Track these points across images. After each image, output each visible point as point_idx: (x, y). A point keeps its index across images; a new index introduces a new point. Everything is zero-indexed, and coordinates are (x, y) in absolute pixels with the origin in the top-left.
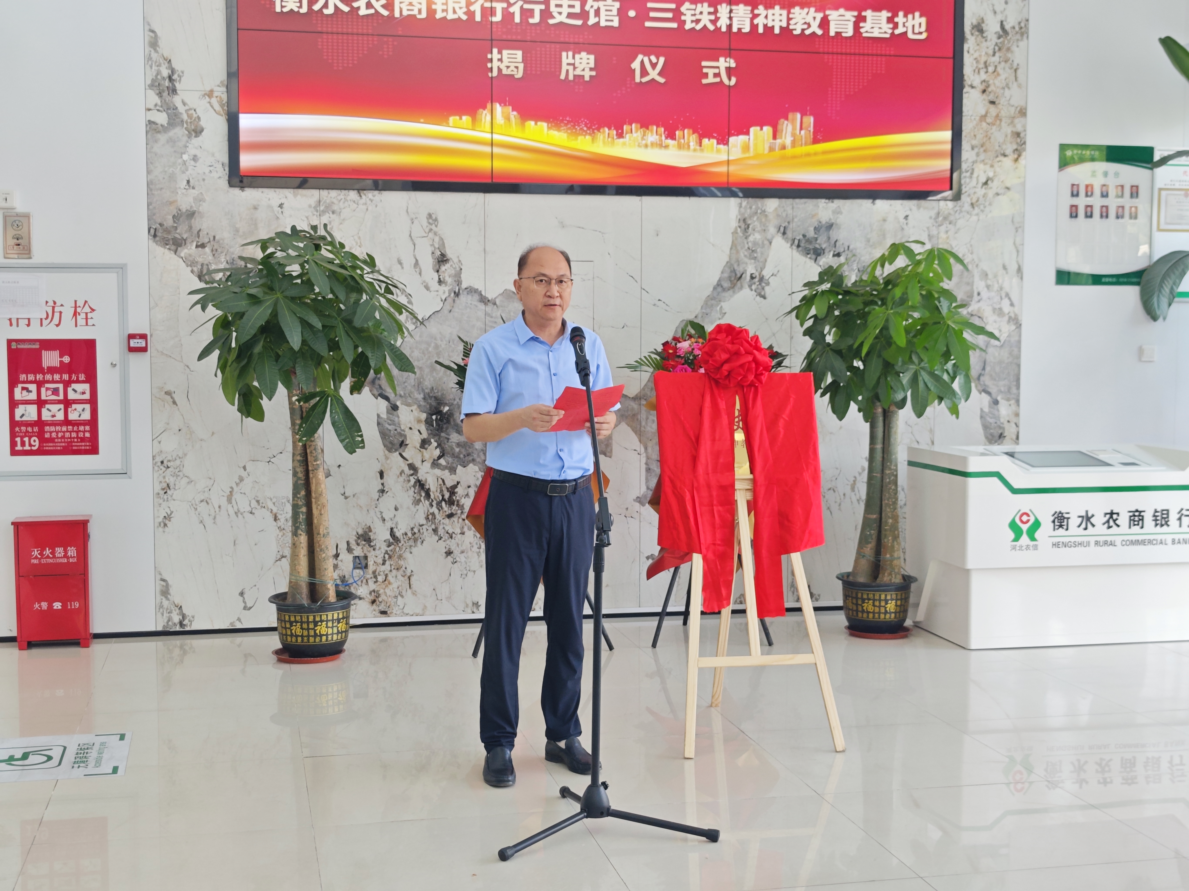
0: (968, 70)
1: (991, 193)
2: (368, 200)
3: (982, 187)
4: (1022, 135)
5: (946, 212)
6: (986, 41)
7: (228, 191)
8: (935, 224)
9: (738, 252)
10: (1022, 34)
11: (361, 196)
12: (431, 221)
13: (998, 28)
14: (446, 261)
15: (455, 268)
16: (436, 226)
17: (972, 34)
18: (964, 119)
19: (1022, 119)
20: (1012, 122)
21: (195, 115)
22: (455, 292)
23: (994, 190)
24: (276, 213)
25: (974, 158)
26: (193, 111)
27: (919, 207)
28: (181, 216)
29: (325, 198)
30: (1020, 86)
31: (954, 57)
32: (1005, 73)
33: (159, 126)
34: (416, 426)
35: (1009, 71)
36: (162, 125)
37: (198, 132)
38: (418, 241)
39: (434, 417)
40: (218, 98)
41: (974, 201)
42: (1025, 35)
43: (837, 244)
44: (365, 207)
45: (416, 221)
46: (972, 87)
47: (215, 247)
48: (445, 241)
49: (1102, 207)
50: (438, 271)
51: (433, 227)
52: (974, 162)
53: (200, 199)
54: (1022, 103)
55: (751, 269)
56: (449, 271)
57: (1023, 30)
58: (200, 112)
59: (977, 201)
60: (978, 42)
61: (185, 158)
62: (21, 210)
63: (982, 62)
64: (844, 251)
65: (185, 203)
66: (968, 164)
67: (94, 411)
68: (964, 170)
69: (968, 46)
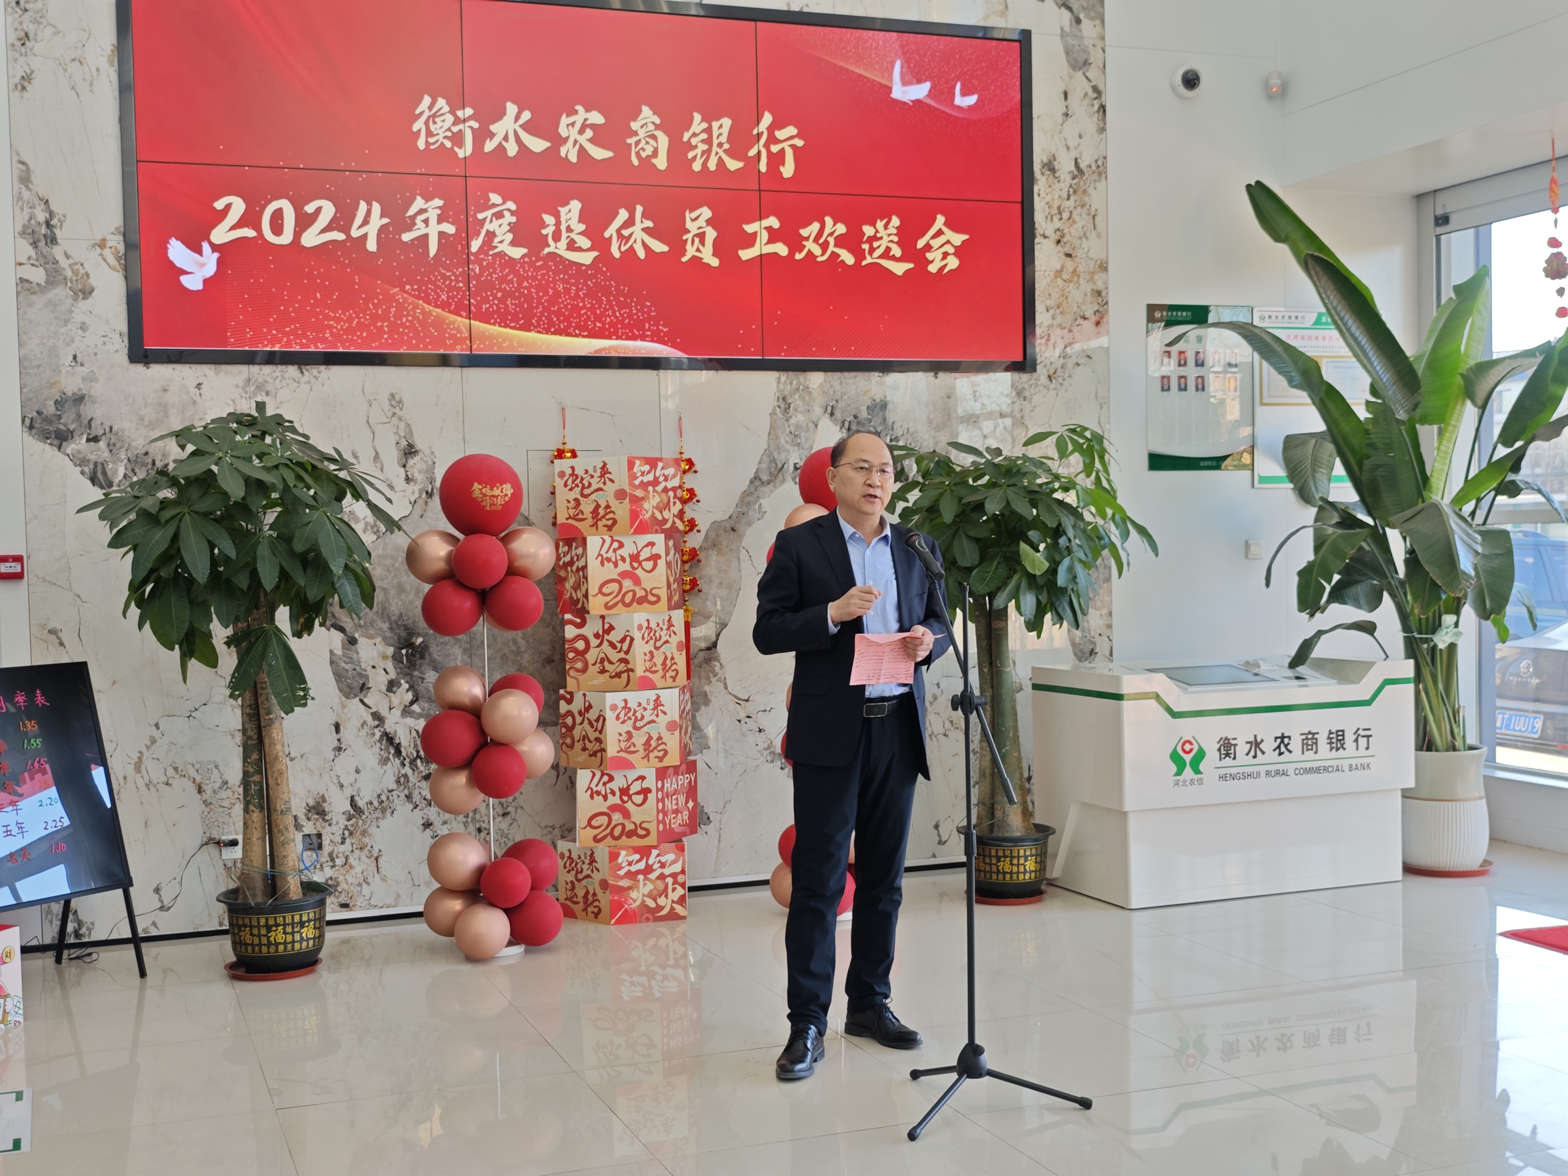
0: (1039, 217)
1: (1070, 363)
2: (311, 377)
3: (1060, 356)
4: (1103, 294)
5: (1020, 387)
6: (1059, 181)
7: (128, 369)
9: (777, 438)
10: (1100, 174)
11: (302, 373)
12: (393, 403)
13: (1072, 167)
14: (414, 452)
15: (426, 462)
16: (401, 409)
17: (1043, 174)
18: (1037, 274)
19: (1103, 275)
20: (1092, 279)
21: (82, 271)
22: (427, 493)
23: (1074, 360)
24: (192, 395)
25: (1050, 322)
26: (79, 266)
27: (989, 381)
28: (66, 401)
29: (256, 376)
30: (1099, 236)
31: (1022, 203)
32: (1081, 220)
33: (34, 285)
34: (381, 664)
35: (1086, 217)
36: (37, 284)
37: (87, 292)
38: (377, 429)
39: (404, 652)
40: (113, 249)
41: (1051, 373)
42: (1103, 176)
43: (895, 427)
44: (308, 386)
45: (374, 404)
46: (1045, 237)
47: (112, 441)
48: (413, 428)
49: (1197, 378)
50: (404, 466)
51: (397, 410)
52: (1050, 326)
53: (91, 378)
54: (1103, 256)
55: (794, 458)
56: (418, 465)
57: (1100, 169)
58: (88, 267)
59: (1055, 373)
60: (1050, 183)
61: (69, 326)
63: (1055, 208)
64: (903, 435)
65: (71, 384)
66: (1042, 329)
68: (1038, 336)
69: (1038, 187)
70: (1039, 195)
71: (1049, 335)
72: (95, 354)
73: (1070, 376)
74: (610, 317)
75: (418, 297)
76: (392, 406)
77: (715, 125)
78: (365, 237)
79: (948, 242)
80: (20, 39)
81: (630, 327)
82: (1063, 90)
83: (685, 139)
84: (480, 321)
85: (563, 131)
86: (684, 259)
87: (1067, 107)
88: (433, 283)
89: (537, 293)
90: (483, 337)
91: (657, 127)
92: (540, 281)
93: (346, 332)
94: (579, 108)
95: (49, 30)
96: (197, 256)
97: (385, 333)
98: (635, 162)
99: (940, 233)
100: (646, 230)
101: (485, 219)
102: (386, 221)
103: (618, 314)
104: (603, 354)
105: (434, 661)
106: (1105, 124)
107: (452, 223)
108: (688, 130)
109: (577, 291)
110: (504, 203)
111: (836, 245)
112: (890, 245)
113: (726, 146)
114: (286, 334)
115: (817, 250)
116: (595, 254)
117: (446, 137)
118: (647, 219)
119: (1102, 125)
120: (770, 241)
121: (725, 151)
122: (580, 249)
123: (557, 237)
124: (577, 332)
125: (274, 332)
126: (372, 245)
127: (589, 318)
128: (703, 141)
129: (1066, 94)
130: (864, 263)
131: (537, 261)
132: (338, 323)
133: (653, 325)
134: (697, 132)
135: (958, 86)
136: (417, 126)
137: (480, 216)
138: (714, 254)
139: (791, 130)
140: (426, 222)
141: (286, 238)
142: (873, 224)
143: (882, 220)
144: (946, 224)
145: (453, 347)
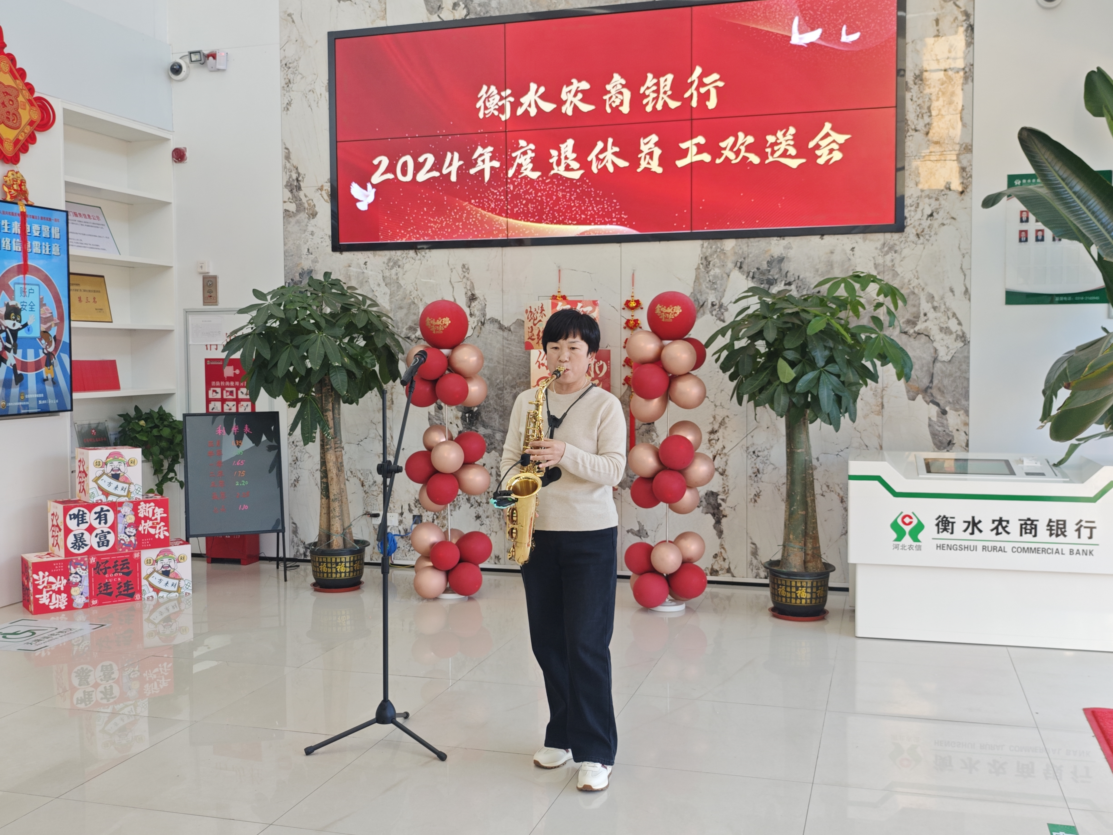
0: (911, 115)
1: (936, 224)
2: (421, 256)
3: (927, 219)
4: (967, 170)
5: (891, 243)
6: (929, 88)
7: (332, 255)
8: (881, 254)
9: (700, 284)
10: (966, 78)
11: (417, 254)
12: (464, 270)
13: (942, 76)
14: (475, 299)
15: (481, 304)
16: (468, 273)
17: (914, 83)
19: (968, 156)
20: (958, 159)
21: (312, 204)
22: (481, 322)
23: (940, 221)
24: (362, 269)
26: (311, 201)
27: (865, 240)
28: (304, 273)
29: (394, 257)
30: (964, 125)
31: (896, 107)
32: (949, 115)
33: (291, 213)
35: (952, 112)
36: (293, 212)
37: (314, 215)
38: (455, 285)
40: (326, 191)
41: (919, 231)
42: (970, 79)
43: (788, 275)
44: (420, 262)
45: (454, 271)
46: (916, 130)
48: (475, 285)
50: (469, 307)
51: (466, 274)
52: (918, 198)
53: (315, 261)
54: (968, 141)
55: (711, 298)
56: (477, 306)
57: (967, 74)
58: (315, 202)
59: (923, 231)
60: (922, 90)
61: (306, 234)
62: (212, 273)
63: (926, 107)
64: (795, 280)
65: (306, 264)
66: (912, 199)
67: (253, 406)
68: (909, 205)
69: (910, 94)
70: (912, 100)
71: (918, 204)
72: (318, 248)
73: (936, 234)
74: (590, 211)
75: (478, 207)
77: (662, 80)
78: (449, 173)
79: (834, 141)
80: (287, 84)
81: (603, 216)
82: (935, 18)
83: (642, 91)
84: (513, 218)
85: (564, 96)
86: (639, 170)
87: (938, 30)
88: (487, 198)
89: (546, 199)
90: (515, 228)
91: (624, 86)
92: (548, 191)
93: (440, 229)
94: (574, 81)
95: (300, 76)
96: (364, 191)
97: (460, 229)
98: (609, 110)
99: (827, 135)
100: (615, 154)
101: (516, 157)
102: (461, 163)
103: (595, 209)
104: (586, 235)
105: (483, 421)
106: (973, 39)
107: (498, 161)
108: (643, 85)
109: (570, 196)
110: (528, 145)
111: (746, 152)
112: (788, 147)
113: (669, 93)
114: (409, 232)
115: (731, 156)
116: (582, 172)
117: (495, 109)
118: (615, 146)
119: (970, 40)
120: (699, 152)
121: (669, 96)
122: (572, 170)
123: (559, 163)
124: (570, 222)
125: (403, 232)
126: (453, 178)
127: (577, 212)
128: (654, 92)
129: (937, 21)
130: (767, 162)
131: (546, 179)
132: (435, 224)
133: (617, 215)
134: (650, 86)
135: (844, 28)
136: (480, 104)
137: (514, 155)
138: (659, 165)
139: (715, 76)
140: (483, 161)
141: (409, 178)
142: (774, 134)
143: (781, 130)
144: (832, 129)
145: (497, 235)
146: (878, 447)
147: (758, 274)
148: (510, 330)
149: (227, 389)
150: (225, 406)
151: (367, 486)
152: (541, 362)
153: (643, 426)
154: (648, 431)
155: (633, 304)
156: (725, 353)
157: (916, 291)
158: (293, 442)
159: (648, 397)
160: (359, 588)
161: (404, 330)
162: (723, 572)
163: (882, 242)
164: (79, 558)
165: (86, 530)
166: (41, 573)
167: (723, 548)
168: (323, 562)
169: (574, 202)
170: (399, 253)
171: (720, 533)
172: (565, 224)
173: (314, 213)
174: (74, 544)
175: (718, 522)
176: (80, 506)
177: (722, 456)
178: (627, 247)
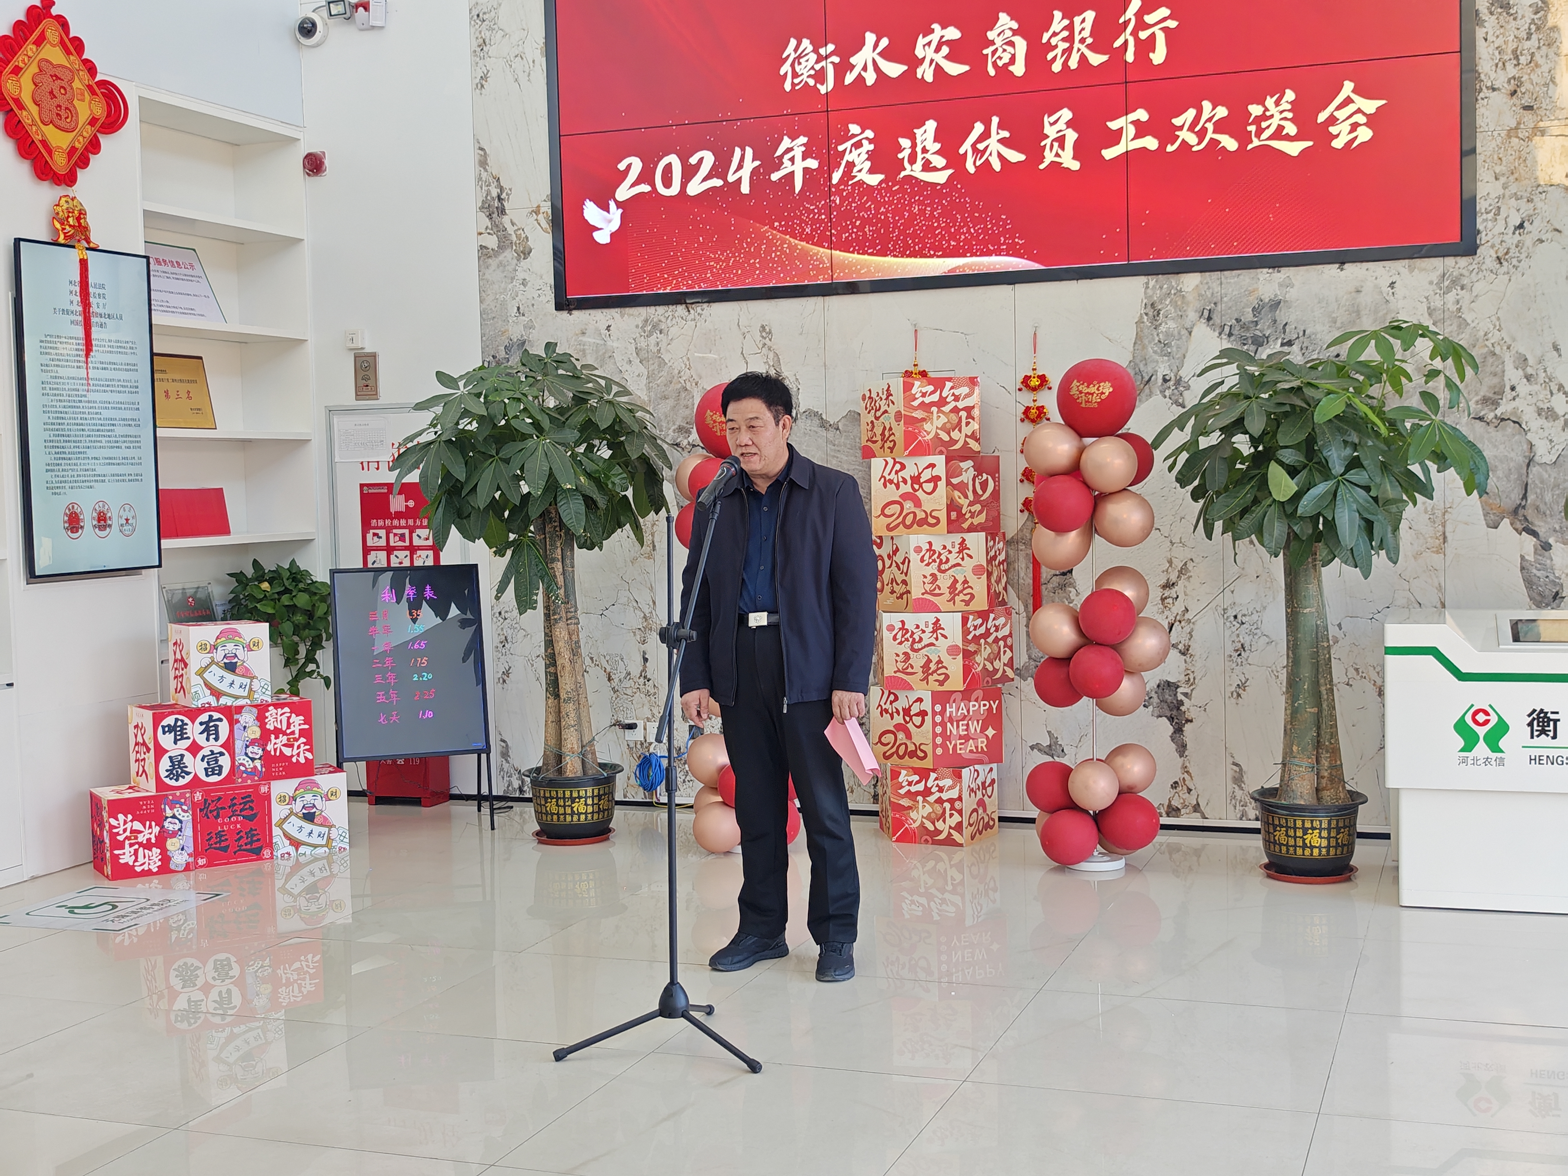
0: (1486, 64)
1: (1528, 241)
2: (696, 315)
3: (1514, 233)
5: (1456, 274)
6: (1515, 19)
7: (555, 316)
8: (1438, 291)
9: (1144, 347)
11: (689, 311)
12: (764, 334)
16: (770, 340)
18: (1480, 136)
21: (523, 236)
23: (1535, 236)
24: (605, 337)
25: (1499, 192)
26: (521, 232)
27: (1411, 270)
28: (511, 346)
29: (653, 316)
31: (1460, 51)
32: (1548, 61)
33: (490, 250)
35: (1553, 57)
36: (493, 250)
37: (526, 253)
38: (751, 358)
40: (545, 215)
41: (1500, 254)
43: (1288, 328)
44: (693, 322)
45: (748, 336)
46: (1493, 90)
51: (768, 340)
52: (1498, 198)
53: (529, 326)
55: (1163, 369)
58: (528, 232)
59: (1507, 253)
60: (1502, 22)
61: (514, 283)
62: (368, 350)
63: (1509, 52)
64: (1298, 338)
65: (516, 332)
66: (1489, 201)
67: (437, 558)
68: (1483, 210)
69: (1485, 30)
70: (1486, 40)
71: (1499, 208)
72: (533, 305)
73: (1529, 257)
74: (964, 234)
75: (785, 233)
76: (763, 337)
77: (1077, 20)
78: (739, 180)
79: (1359, 111)
80: (479, 46)
81: (984, 243)
83: (1044, 40)
84: (840, 251)
85: (919, 52)
86: (1042, 167)
88: (799, 218)
89: (893, 218)
90: (843, 266)
91: (1015, 32)
92: (896, 205)
93: (725, 271)
94: (936, 27)
95: (500, 33)
96: (605, 213)
97: (757, 269)
98: (992, 72)
99: (1348, 101)
100: (1002, 141)
101: (844, 151)
102: (757, 163)
103: (972, 230)
104: (957, 273)
107: (816, 158)
108: (1047, 31)
109: (932, 212)
110: (863, 132)
111: (1214, 132)
112: (1283, 123)
113: (1089, 41)
114: (675, 277)
115: (1192, 139)
116: (950, 172)
117: (809, 76)
118: (1003, 129)
120: (1137, 136)
121: (1088, 46)
122: (935, 169)
123: (912, 159)
124: (932, 253)
125: (666, 276)
126: (745, 189)
127: (943, 237)
128: (1064, 40)
130: (1250, 147)
131: (894, 185)
132: (717, 263)
133: (1009, 239)
134: (1057, 31)
136: (786, 68)
137: (841, 148)
138: (1074, 158)
139: (1164, 12)
140: (792, 160)
141: (674, 190)
142: (1262, 102)
143: (1272, 97)
144: (1354, 91)
145: (816, 277)
146: (1439, 605)
147: (1237, 328)
148: (838, 429)
149: (395, 531)
150: (392, 557)
151: (616, 680)
152: (888, 478)
153: (1054, 578)
154: (1063, 587)
155: (1035, 382)
156: (1184, 456)
157: (1497, 350)
158: (500, 613)
159: (1060, 529)
160: (607, 839)
161: (670, 432)
162: (1188, 811)
163: (1440, 271)
164: (178, 793)
165: (187, 749)
166: (121, 817)
167: (1187, 772)
168: (552, 798)
169: (938, 221)
170: (661, 309)
171: (1182, 749)
172: (925, 256)
173: (527, 250)
174: (170, 773)
175: (1179, 730)
176: (179, 713)
177: (1183, 623)
178: (1022, 289)
